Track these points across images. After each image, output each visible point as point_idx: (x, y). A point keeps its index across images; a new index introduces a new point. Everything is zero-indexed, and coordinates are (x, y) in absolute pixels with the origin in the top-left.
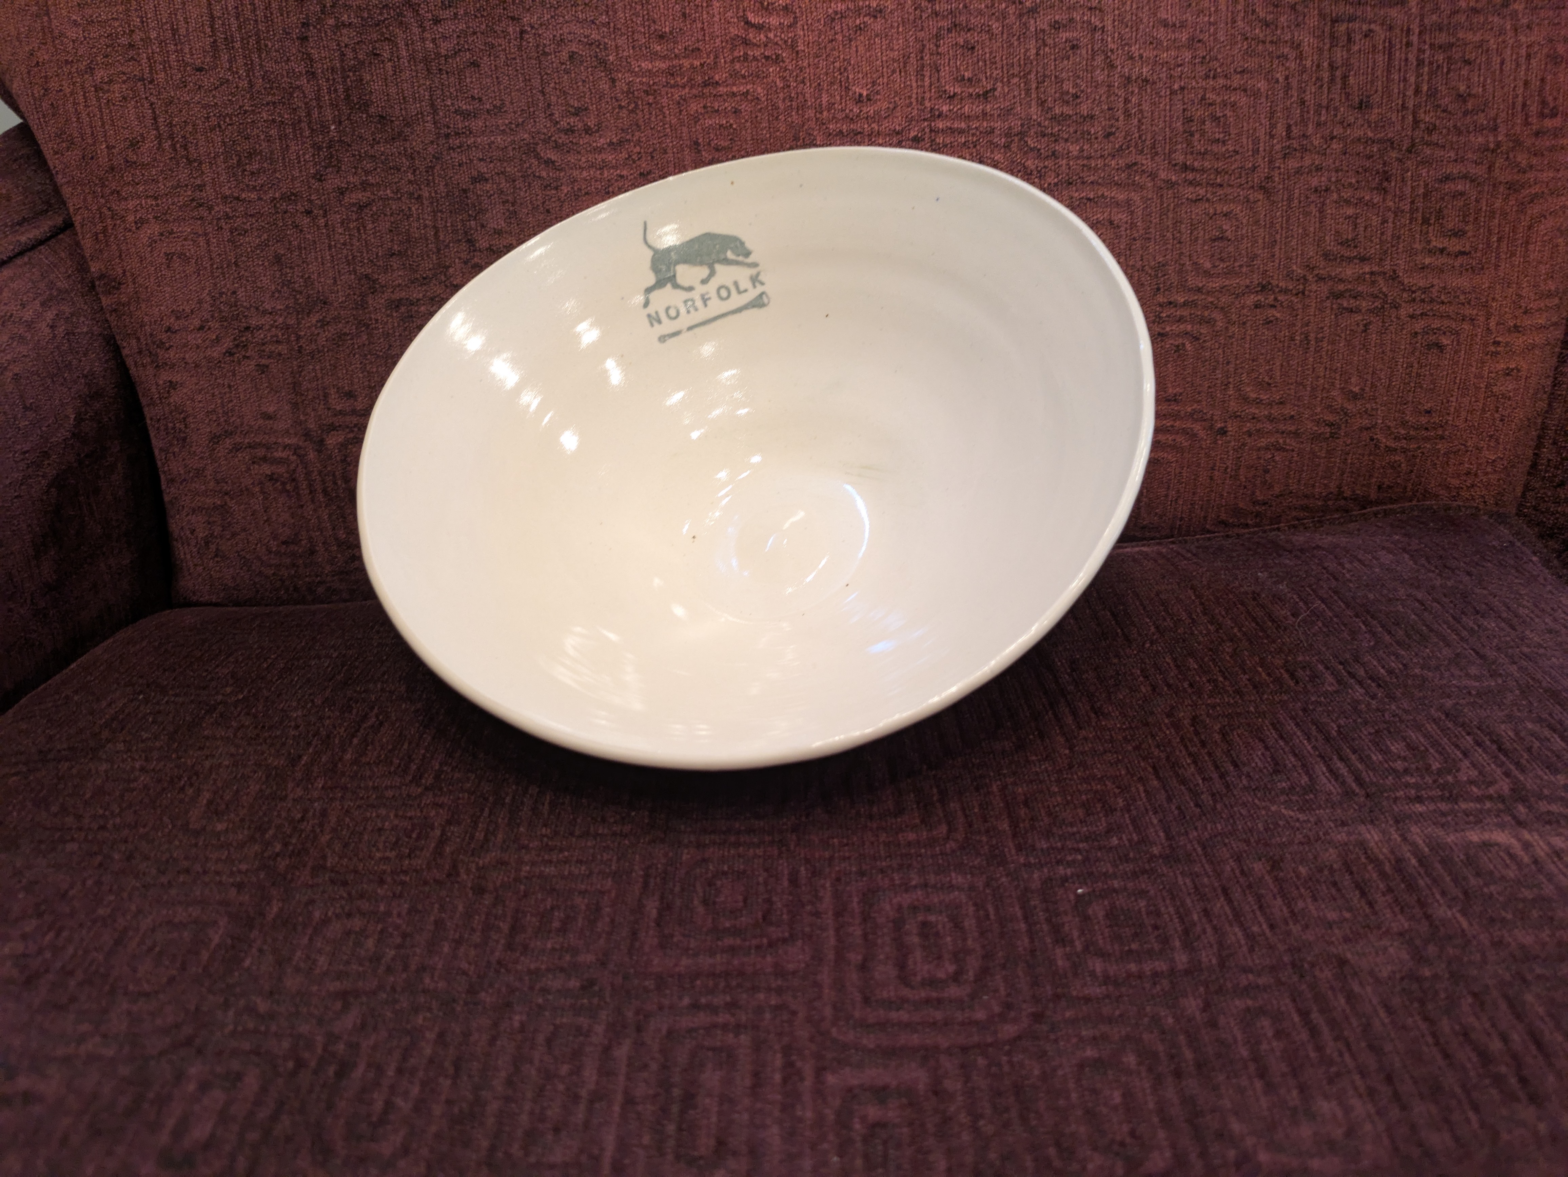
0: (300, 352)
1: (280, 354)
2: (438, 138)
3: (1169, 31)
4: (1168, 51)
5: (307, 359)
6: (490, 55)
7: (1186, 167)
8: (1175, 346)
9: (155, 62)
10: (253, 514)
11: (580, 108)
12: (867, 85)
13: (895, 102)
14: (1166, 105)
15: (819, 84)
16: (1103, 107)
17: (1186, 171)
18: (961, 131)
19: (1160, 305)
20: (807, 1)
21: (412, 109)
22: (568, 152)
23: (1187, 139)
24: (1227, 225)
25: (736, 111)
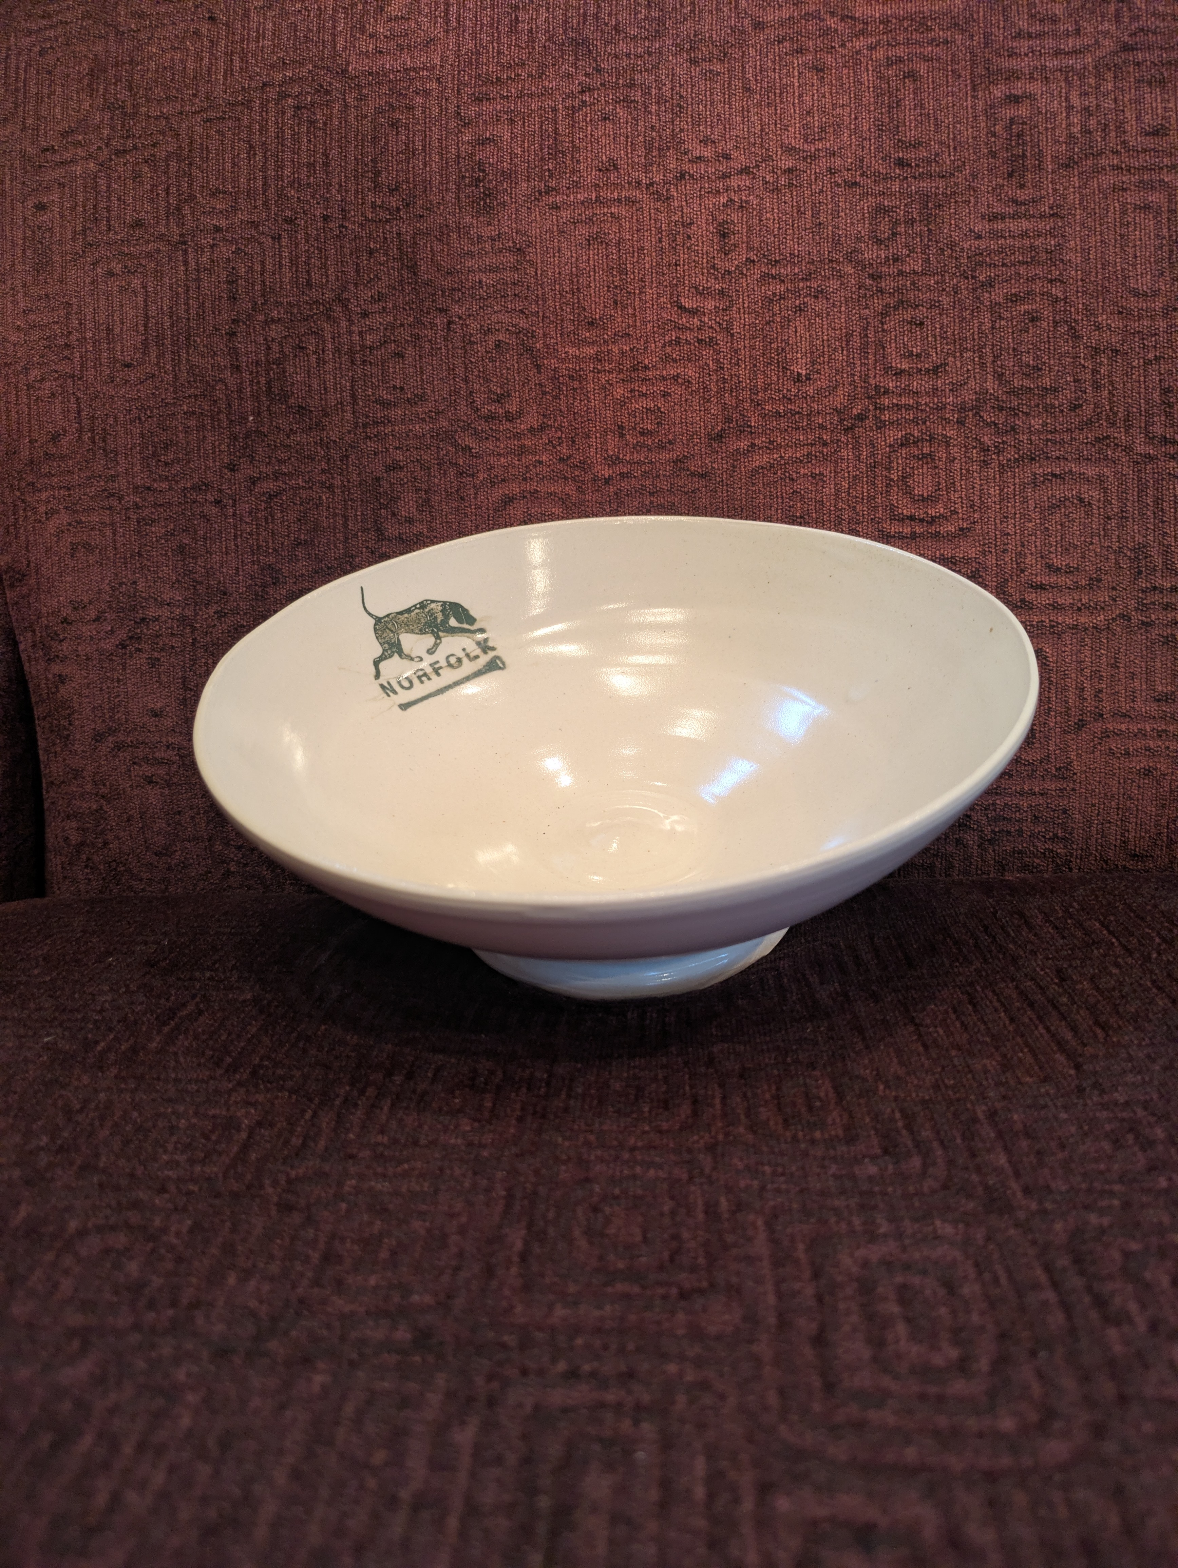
1: (173, 647)
2: (356, 428)
3: (1140, 300)
4: (1139, 320)
5: (200, 652)
6: (415, 346)
7: (1165, 440)
8: (1163, 637)
9: (87, 360)
10: (128, 820)
11: (502, 395)
12: (806, 364)
13: (836, 381)
14: (1139, 375)
15: (755, 366)
16: (1068, 379)
17: (1166, 445)
18: (909, 408)
19: (1143, 591)
20: (744, 285)
21: (332, 402)
22: (487, 438)
23: (1165, 411)
25: (666, 395)
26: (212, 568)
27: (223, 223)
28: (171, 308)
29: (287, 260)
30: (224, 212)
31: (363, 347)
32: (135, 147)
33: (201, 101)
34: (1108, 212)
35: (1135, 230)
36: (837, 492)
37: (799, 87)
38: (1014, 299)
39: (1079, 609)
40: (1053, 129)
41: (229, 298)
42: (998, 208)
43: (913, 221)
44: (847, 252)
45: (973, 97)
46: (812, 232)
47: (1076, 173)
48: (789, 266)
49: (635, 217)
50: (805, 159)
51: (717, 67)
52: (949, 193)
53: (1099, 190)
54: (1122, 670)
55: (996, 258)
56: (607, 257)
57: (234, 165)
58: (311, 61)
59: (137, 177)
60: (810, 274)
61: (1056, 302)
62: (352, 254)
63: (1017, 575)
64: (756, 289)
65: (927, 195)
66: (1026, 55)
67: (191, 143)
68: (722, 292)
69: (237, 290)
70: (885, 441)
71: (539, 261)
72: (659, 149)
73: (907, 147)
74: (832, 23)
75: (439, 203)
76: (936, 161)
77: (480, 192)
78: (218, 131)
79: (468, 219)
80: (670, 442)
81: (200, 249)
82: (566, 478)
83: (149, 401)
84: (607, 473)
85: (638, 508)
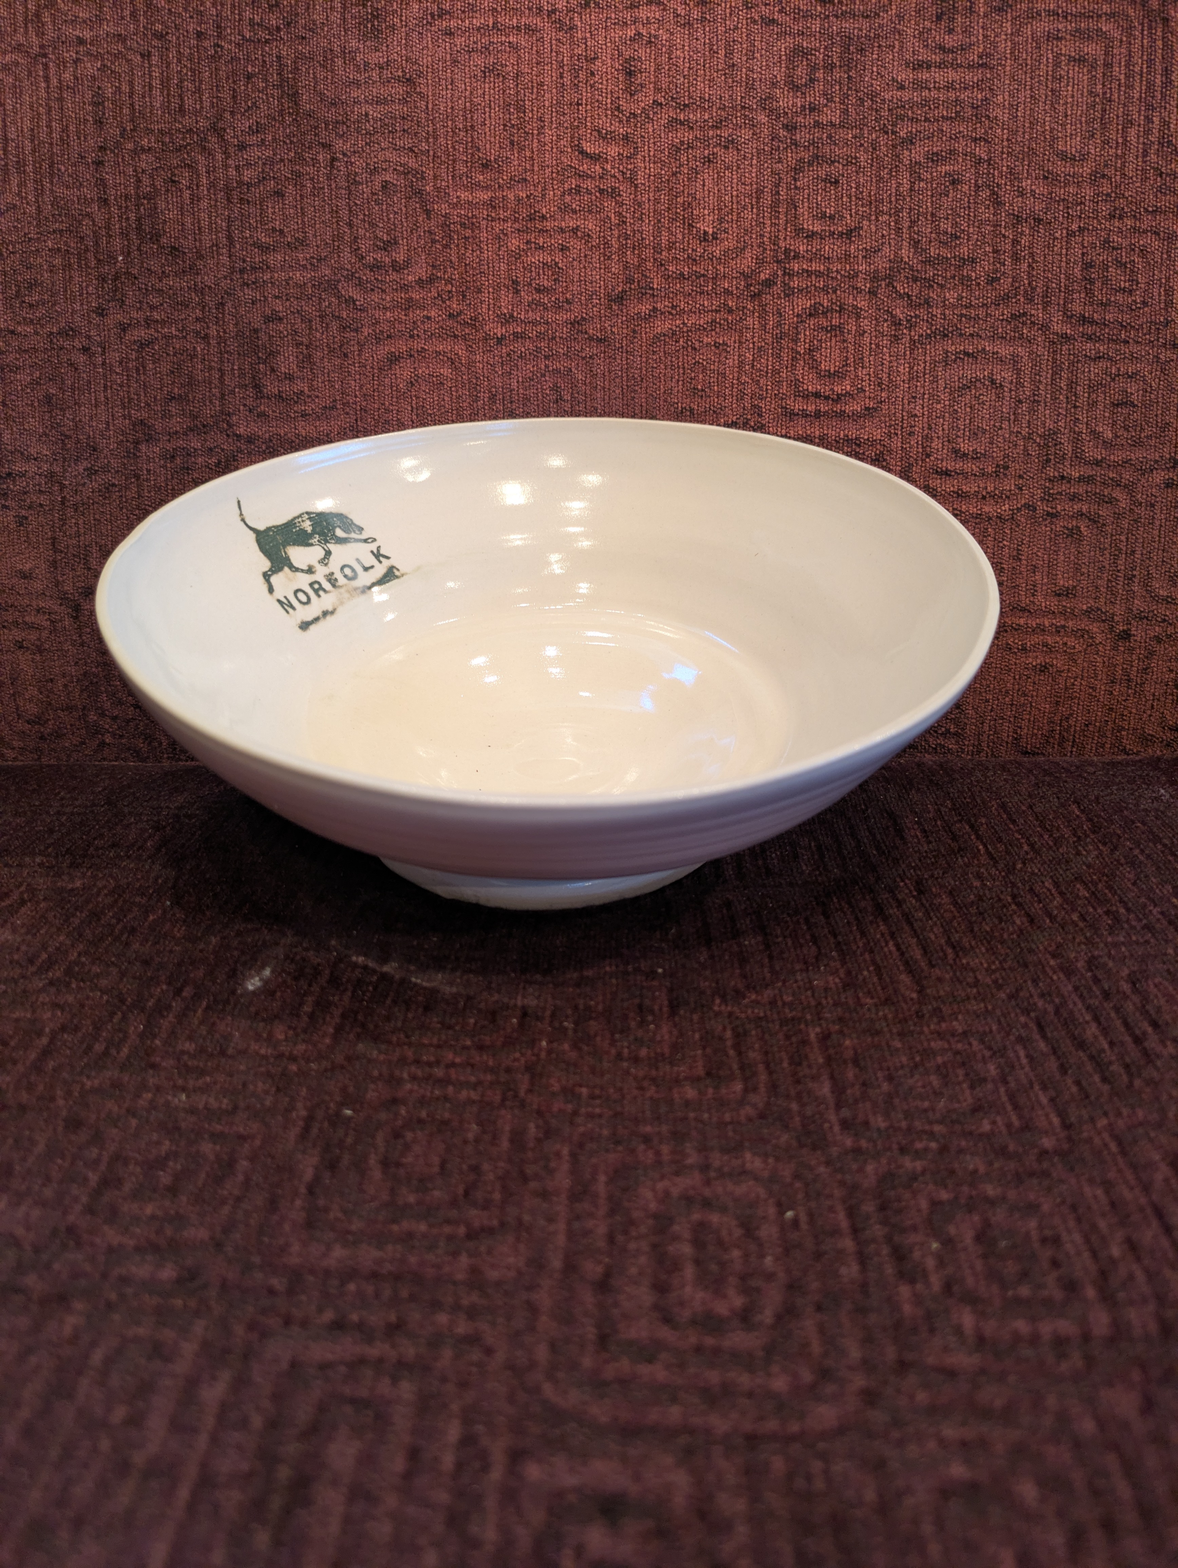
0: (63, 503)
1: (41, 506)
2: (232, 273)
3: (1068, 165)
4: (1065, 187)
6: (296, 184)
7: (1083, 320)
8: (1068, 529)
11: (389, 242)
12: (714, 222)
13: (744, 242)
14: (1061, 248)
15: (659, 221)
16: (987, 249)
17: (1084, 324)
18: (818, 274)
19: (1050, 480)
20: (650, 130)
21: (207, 243)
22: (372, 290)
23: (1086, 288)
24: (1132, 388)
25: (564, 249)
26: (80, 421)
27: (87, 35)
28: (32, 130)
29: (158, 82)
30: (89, 23)
31: (240, 183)
34: (1040, 63)
35: (1068, 85)
36: (741, 363)
38: (935, 158)
39: (984, 498)
41: (95, 122)
42: (924, 55)
43: (833, 66)
44: (761, 98)
46: (725, 74)
47: (1009, 18)
48: (699, 111)
49: (535, 48)
52: (872, 35)
53: (1033, 38)
54: (1024, 562)
55: (919, 112)
56: (504, 91)
60: (721, 120)
61: (979, 163)
62: (228, 78)
63: (922, 460)
64: (663, 135)
65: (849, 38)
68: (626, 138)
69: (104, 114)
70: (793, 310)
71: (430, 94)
75: (323, 23)
77: (367, 13)
79: (354, 44)
80: (568, 301)
81: (62, 64)
82: (455, 336)
83: (10, 235)
84: (499, 331)
85: (533, 372)
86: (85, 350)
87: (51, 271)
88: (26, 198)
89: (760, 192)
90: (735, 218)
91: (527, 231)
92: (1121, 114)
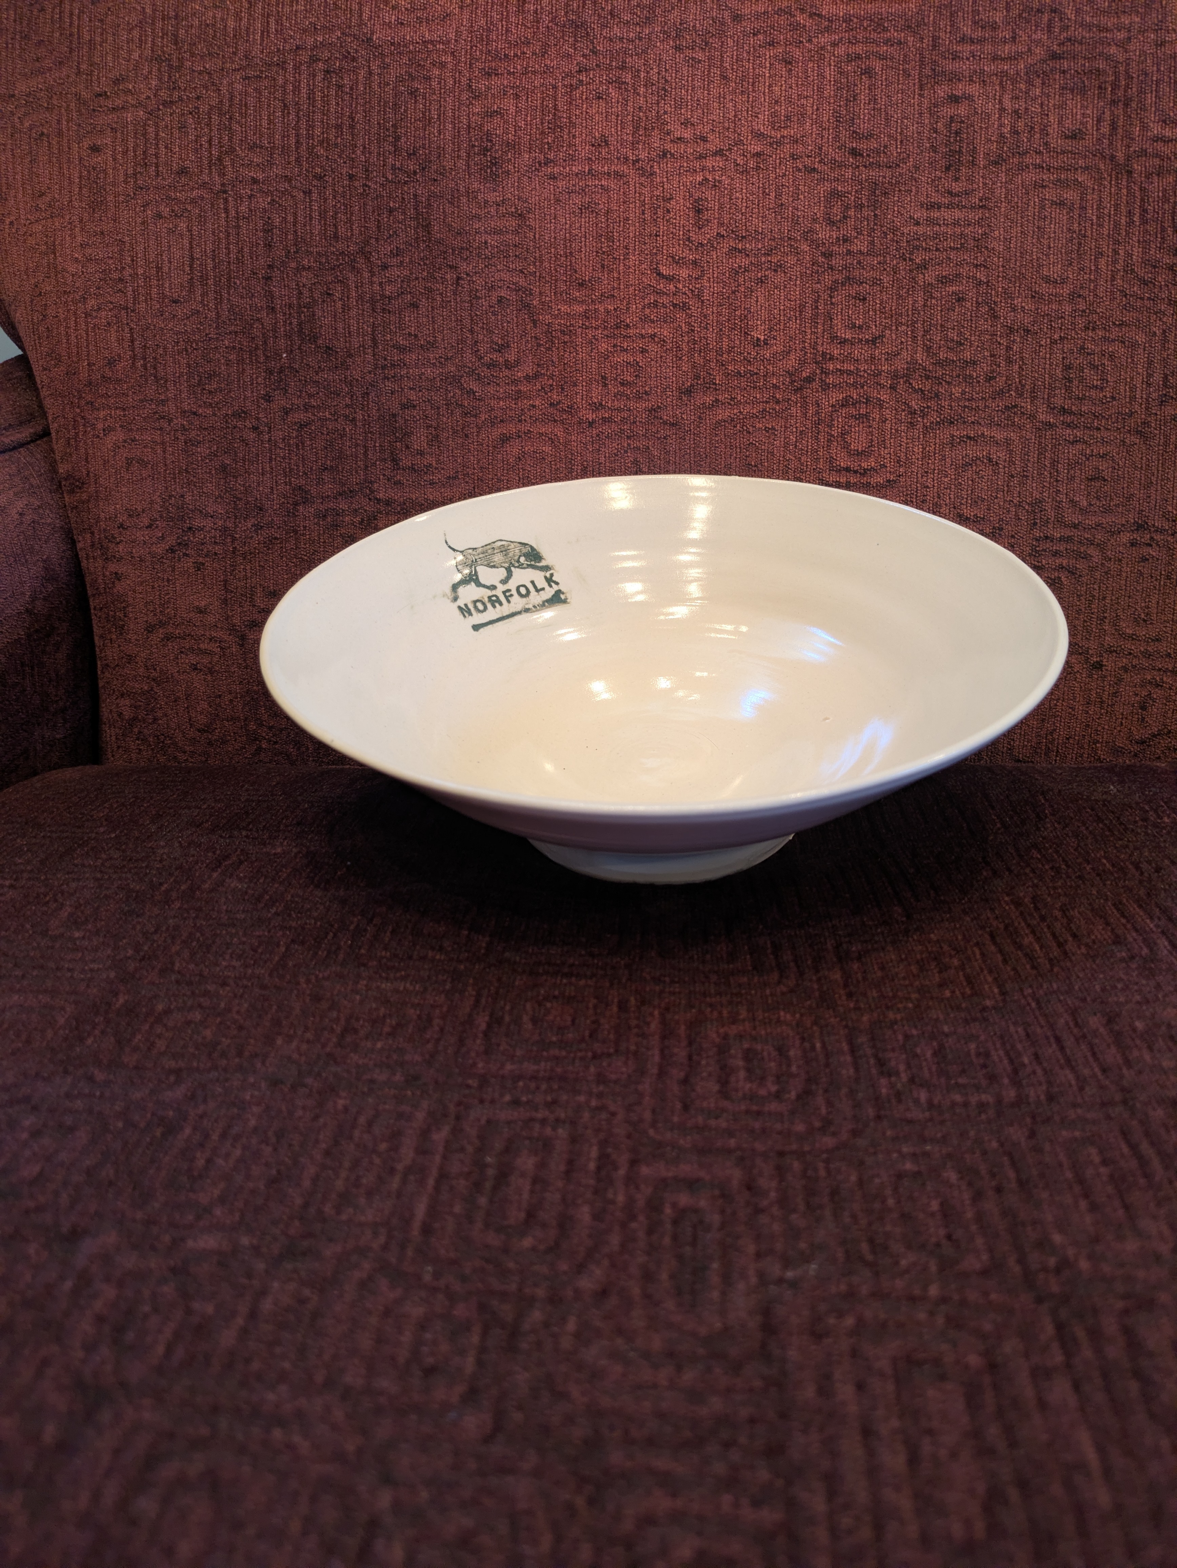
0: (234, 552)
1: (216, 554)
2: (376, 368)
3: (1051, 286)
4: (1049, 304)
5: (240, 560)
6: (428, 297)
7: (1064, 411)
8: (1051, 579)
9: (139, 294)
10: (175, 701)
11: (502, 345)
12: (765, 331)
13: (789, 347)
14: (1046, 353)
15: (721, 330)
16: (986, 354)
17: (1064, 414)
18: (850, 373)
19: (1037, 540)
20: (714, 257)
21: (356, 342)
22: (488, 383)
23: (1065, 385)
24: (1103, 465)
25: (643, 351)
26: (250, 486)
27: (260, 176)
28: (214, 251)
29: (317, 214)
30: (261, 166)
31: (383, 296)
32: (181, 99)
33: (241, 60)
34: (1029, 206)
35: (1051, 224)
36: (786, 444)
37: (769, 77)
38: (944, 280)
40: (987, 128)
41: (265, 244)
42: (935, 198)
43: (862, 206)
44: (804, 231)
45: (920, 95)
46: (775, 212)
47: (1004, 170)
48: (753, 242)
49: (622, 190)
50: (771, 144)
51: (700, 55)
52: (894, 182)
53: (1023, 186)
55: (931, 243)
56: (597, 225)
57: (270, 122)
58: (340, 28)
59: (183, 127)
60: (772, 249)
61: (979, 285)
62: (374, 211)
64: (724, 261)
65: (875, 183)
66: (968, 59)
67: (231, 100)
68: (695, 263)
69: (272, 239)
70: (828, 401)
71: (537, 226)
72: (645, 128)
73: (860, 138)
74: (801, 18)
75: (452, 169)
76: (884, 152)
77: (488, 161)
78: (255, 89)
79: (476, 185)
80: (646, 393)
81: (239, 198)
82: (555, 421)
83: (194, 335)
84: (591, 417)
85: (617, 449)
86: (255, 429)
87: (227, 364)
88: (208, 305)
89: (802, 308)
90: (782, 327)
91: (614, 336)
92: (1093, 247)
